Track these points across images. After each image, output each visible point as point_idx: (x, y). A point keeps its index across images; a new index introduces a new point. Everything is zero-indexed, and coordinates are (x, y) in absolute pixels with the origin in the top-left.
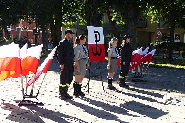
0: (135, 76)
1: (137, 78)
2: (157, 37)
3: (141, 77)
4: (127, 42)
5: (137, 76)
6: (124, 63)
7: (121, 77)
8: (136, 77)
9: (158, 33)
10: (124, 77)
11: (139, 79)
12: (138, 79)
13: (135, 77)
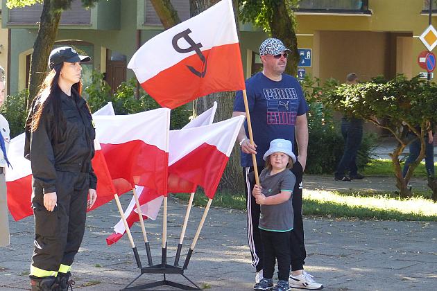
0: (145, 264)
1: (158, 277)
2: (423, 60)
3: (175, 270)
4: (66, 88)
5: (157, 262)
6: (50, 200)
7: (40, 273)
8: (152, 269)
9: (422, 38)
10: (54, 273)
11: (170, 277)
12: (166, 282)
13: (144, 271)
